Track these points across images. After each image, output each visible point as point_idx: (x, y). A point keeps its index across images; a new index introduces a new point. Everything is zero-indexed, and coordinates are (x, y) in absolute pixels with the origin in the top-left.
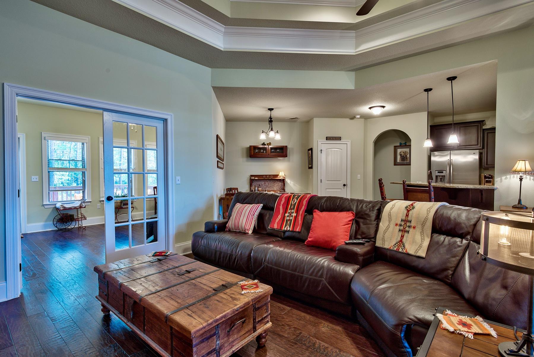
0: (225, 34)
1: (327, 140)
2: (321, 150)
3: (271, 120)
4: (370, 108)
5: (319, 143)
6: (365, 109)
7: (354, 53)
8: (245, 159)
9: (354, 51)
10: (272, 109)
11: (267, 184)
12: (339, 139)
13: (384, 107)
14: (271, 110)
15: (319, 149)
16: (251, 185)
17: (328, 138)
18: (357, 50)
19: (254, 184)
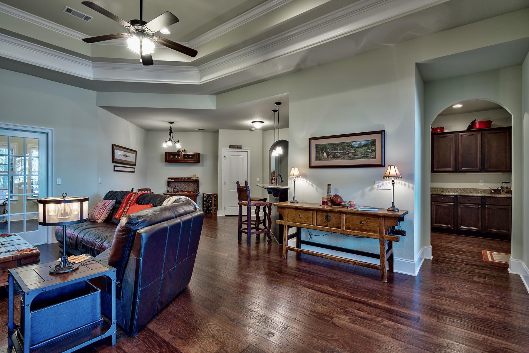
0: (94, 67)
1: (230, 148)
2: (225, 157)
3: (171, 132)
4: (253, 122)
5: (224, 151)
6: (248, 123)
7: (198, 83)
8: (164, 164)
9: (199, 82)
10: (173, 123)
11: (183, 185)
12: (240, 147)
13: (263, 122)
14: (171, 123)
15: (223, 156)
16: (168, 186)
17: (231, 147)
18: (201, 81)
19: (172, 185)
